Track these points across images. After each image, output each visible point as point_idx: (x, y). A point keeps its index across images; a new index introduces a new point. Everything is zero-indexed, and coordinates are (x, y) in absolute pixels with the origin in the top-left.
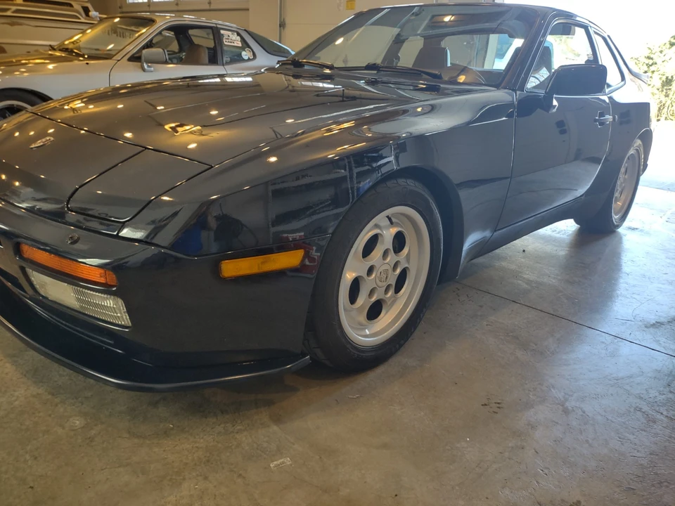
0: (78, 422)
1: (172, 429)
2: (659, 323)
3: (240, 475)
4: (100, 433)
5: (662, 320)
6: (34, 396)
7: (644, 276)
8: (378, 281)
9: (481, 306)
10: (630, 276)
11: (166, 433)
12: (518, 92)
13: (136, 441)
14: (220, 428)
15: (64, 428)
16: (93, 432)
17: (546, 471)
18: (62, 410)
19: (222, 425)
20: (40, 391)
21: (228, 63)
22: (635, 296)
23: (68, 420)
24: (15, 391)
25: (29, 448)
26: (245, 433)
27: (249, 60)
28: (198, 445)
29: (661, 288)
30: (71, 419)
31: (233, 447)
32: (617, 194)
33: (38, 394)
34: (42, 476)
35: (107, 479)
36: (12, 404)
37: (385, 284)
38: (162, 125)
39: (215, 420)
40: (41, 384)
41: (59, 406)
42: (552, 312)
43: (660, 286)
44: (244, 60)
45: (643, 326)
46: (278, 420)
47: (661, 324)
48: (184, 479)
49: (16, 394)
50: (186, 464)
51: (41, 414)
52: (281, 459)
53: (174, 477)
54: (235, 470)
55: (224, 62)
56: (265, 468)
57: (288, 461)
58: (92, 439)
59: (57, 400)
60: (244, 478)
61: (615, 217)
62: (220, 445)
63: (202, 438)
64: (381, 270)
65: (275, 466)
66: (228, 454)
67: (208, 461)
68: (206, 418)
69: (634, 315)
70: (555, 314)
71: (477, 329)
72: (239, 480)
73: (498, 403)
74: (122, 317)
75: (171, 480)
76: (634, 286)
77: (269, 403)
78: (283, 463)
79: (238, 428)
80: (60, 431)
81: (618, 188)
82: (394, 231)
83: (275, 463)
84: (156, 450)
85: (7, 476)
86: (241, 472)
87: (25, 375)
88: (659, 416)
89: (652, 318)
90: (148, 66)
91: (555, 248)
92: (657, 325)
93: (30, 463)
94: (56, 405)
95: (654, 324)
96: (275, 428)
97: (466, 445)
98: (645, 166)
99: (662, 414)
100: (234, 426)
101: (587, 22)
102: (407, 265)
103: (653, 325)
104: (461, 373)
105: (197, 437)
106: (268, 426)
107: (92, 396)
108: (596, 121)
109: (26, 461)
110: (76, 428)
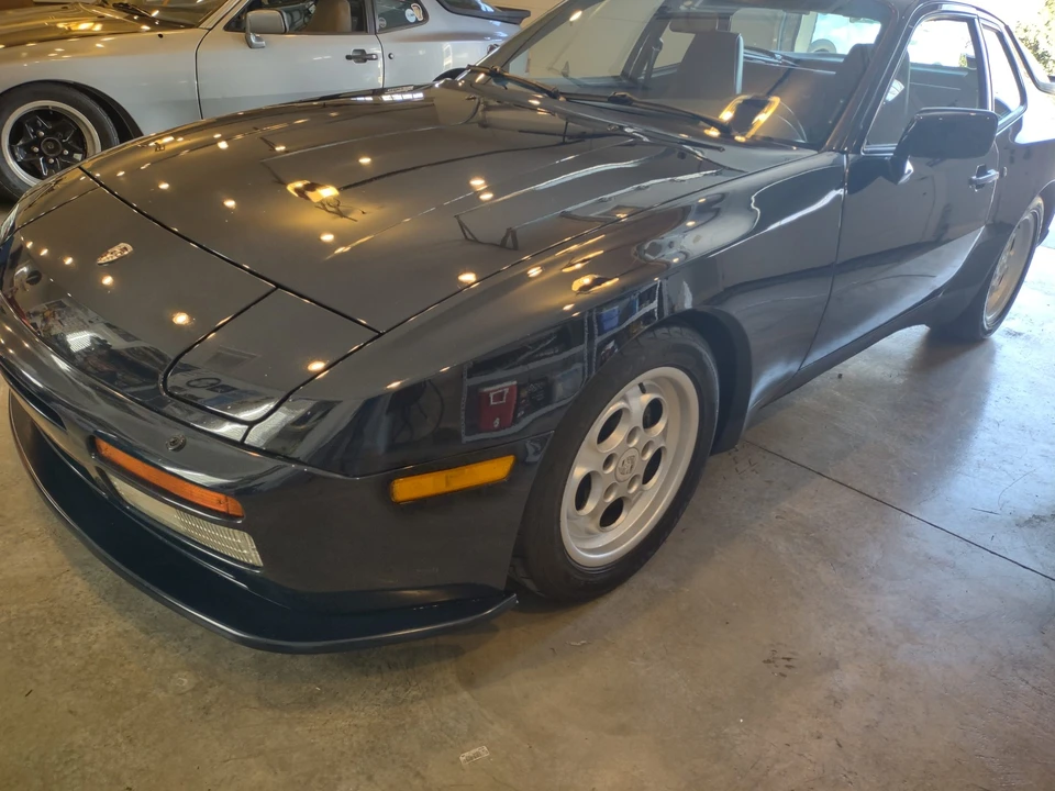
0: (185, 680)
1: (319, 694)
2: (1038, 517)
3: (418, 774)
4: (218, 699)
5: (1044, 512)
6: (120, 635)
7: (1023, 428)
8: (618, 474)
9: (770, 482)
10: (1001, 428)
11: (311, 702)
12: (851, 156)
13: (270, 713)
14: (386, 695)
15: (166, 691)
16: (209, 698)
17: (851, 777)
18: (161, 659)
19: (391, 689)
20: (128, 626)
21: (382, 30)
22: (1007, 466)
23: (171, 677)
24: (92, 625)
25: (120, 721)
26: (423, 703)
27: (417, 22)
28: (356, 722)
29: (1047, 451)
30: (176, 675)
31: (407, 726)
32: (994, 282)
33: (127, 632)
34: (142, 770)
35: (233, 777)
36: (90, 648)
37: (629, 477)
38: (283, 183)
39: (379, 680)
40: (128, 613)
41: (157, 651)
42: (876, 495)
43: (1047, 447)
44: (407, 24)
45: (1013, 523)
46: (469, 681)
47: (1041, 519)
48: (340, 779)
49: (94, 630)
50: (342, 753)
51: (132, 666)
52: (474, 747)
53: (325, 775)
54: (411, 764)
55: (378, 28)
56: (453, 763)
57: (484, 751)
58: (206, 710)
59: (153, 642)
60: (423, 778)
61: (988, 318)
62: (387, 722)
63: (363, 710)
64: (624, 458)
65: (468, 760)
66: (400, 738)
67: (372, 749)
68: (367, 675)
69: (1001, 503)
70: (880, 498)
71: (761, 525)
72: (417, 782)
73: (788, 659)
74: (250, 554)
75: (321, 780)
76: (1006, 447)
77: (456, 652)
78: (478, 754)
79: (414, 693)
80: (162, 695)
81: (998, 271)
82: (647, 398)
83: (467, 754)
84: (298, 729)
85: (94, 770)
86: (419, 768)
87: (104, 599)
88: (1022, 686)
89: (1028, 509)
90: (258, 39)
91: (889, 371)
92: (1035, 521)
93: (124, 747)
94: (153, 651)
95: (1030, 521)
96: (465, 695)
97: (737, 731)
98: (1045, 233)
99: (1027, 683)
100: (407, 690)
101: (974, 11)
102: (662, 445)
103: (1028, 522)
104: (734, 604)
105: (356, 708)
106: (455, 692)
107: (202, 635)
108: (971, 182)
109: (117, 746)
110: (183, 691)
